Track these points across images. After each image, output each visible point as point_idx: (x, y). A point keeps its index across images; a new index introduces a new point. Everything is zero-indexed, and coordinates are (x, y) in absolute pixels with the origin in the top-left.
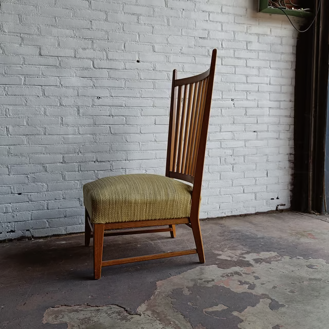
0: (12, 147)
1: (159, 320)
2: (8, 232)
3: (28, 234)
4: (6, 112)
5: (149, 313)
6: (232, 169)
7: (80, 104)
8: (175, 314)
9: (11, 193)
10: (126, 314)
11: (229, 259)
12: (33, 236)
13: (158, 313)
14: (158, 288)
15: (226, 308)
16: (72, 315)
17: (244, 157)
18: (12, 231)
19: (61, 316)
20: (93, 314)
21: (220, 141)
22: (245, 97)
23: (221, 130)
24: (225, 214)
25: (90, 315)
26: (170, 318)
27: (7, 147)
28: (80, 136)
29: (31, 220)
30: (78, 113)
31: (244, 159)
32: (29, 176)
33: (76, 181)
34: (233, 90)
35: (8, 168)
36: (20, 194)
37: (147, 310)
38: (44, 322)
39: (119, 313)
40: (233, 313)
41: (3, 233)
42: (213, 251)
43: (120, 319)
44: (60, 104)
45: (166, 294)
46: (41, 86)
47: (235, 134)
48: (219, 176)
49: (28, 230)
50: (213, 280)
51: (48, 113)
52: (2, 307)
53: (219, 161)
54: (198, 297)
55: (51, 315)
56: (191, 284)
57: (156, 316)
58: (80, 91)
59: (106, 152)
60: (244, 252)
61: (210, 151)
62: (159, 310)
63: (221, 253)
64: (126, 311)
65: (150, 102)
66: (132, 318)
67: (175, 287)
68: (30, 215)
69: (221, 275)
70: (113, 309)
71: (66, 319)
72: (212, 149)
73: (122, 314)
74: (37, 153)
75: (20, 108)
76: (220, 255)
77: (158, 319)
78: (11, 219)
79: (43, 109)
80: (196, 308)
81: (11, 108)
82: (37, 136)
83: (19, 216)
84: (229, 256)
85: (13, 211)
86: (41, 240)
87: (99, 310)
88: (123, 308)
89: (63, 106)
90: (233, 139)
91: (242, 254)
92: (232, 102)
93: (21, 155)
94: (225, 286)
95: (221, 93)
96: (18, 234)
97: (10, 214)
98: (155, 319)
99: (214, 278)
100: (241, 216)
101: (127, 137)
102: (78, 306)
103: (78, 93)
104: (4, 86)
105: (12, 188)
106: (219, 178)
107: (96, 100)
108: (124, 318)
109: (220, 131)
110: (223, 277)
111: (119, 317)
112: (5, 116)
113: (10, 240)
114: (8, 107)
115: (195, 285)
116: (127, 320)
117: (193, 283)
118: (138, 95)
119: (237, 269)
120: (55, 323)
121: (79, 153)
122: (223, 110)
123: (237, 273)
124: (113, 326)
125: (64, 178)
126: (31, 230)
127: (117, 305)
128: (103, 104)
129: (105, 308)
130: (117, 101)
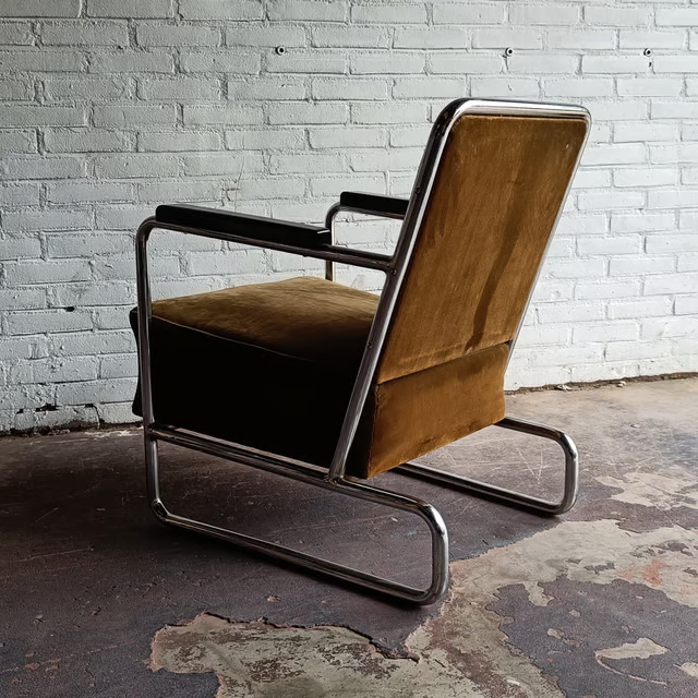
0: (51, 185)
1: (471, 678)
2: (38, 410)
3: (89, 415)
4: (37, 92)
5: (439, 654)
6: (641, 246)
7: (229, 68)
8: (516, 661)
9: (49, 307)
10: (376, 655)
11: (647, 503)
12: (102, 421)
13: (466, 658)
14: (457, 582)
15: (660, 650)
16: (225, 649)
17: (677, 211)
18: (49, 407)
19: (197, 652)
20: (284, 651)
21: (611, 167)
22: (684, 45)
23: (612, 137)
24: (619, 372)
25: (276, 652)
26: (500, 672)
27: (39, 184)
28: (225, 155)
29: (99, 377)
30: (225, 94)
31: (678, 220)
32: (93, 262)
33: (216, 277)
34: (651, 23)
35: (41, 240)
36: (71, 309)
37: (433, 644)
38: (155, 666)
39: (355, 651)
40: (682, 668)
41: (27, 413)
42: (599, 479)
43: (360, 669)
44: (178, 67)
45: (480, 599)
46: (128, 19)
47: (653, 149)
48: (605, 266)
49: (91, 405)
50: (611, 565)
51: (144, 93)
52: (40, 617)
53: (607, 224)
54: (573, 613)
55: (171, 647)
56: (549, 575)
57: (460, 665)
58: (231, 32)
59: (297, 199)
60: (690, 484)
61: (582, 195)
62: (466, 647)
63: (620, 484)
64: (376, 645)
65: (417, 61)
66: (394, 667)
67: (506, 582)
68: (95, 366)
69: (631, 549)
70: (336, 639)
71: (211, 661)
72: (585, 189)
73: (364, 655)
74: (116, 201)
75: (72, 80)
76: (621, 491)
77: (469, 674)
78: (48, 376)
79: (131, 82)
80: (574, 647)
81: (48, 79)
82: (116, 156)
83: (69, 367)
84: (648, 496)
85: (52, 354)
86: (125, 433)
87: (298, 638)
88: (365, 636)
89: (185, 73)
90: (647, 162)
91: (685, 490)
92: (647, 59)
93: (76, 205)
94: (649, 585)
95: (615, 33)
96: (65, 414)
97: (44, 361)
98: (459, 674)
99: (612, 559)
100: (662, 377)
101: (354, 157)
102: (241, 626)
103: (224, 37)
104: (33, 20)
105: (50, 293)
106: (605, 273)
107: (271, 56)
108: (371, 668)
109: (612, 141)
110: (639, 556)
111: (356, 663)
112: (33, 102)
113: (45, 431)
114: (41, 76)
115: (561, 579)
116: (381, 674)
117: (554, 571)
118: (387, 43)
119: (675, 533)
120: (184, 671)
121: (226, 200)
122: (620, 82)
123: (676, 547)
124: (343, 690)
125: (184, 268)
126: (98, 405)
127: (348, 628)
128: (290, 68)
129: (314, 635)
130: (327, 61)
